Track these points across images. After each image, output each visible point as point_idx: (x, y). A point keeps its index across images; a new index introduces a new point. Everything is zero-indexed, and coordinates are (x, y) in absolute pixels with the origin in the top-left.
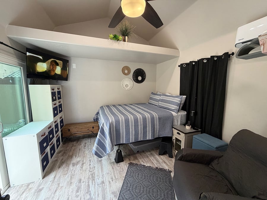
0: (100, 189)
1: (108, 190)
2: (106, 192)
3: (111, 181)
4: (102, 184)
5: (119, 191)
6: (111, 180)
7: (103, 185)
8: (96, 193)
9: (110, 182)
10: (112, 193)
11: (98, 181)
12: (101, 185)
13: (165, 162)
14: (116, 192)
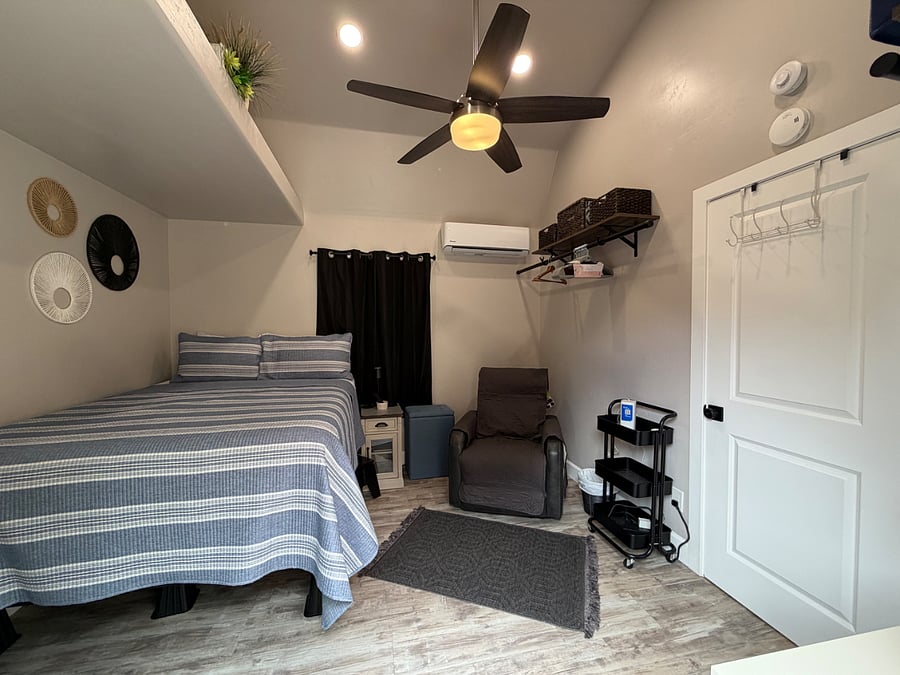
0: (444, 655)
1: (450, 631)
2: (454, 637)
3: (419, 624)
4: (427, 650)
5: (458, 604)
6: (415, 625)
7: (428, 646)
8: (456, 665)
9: (421, 628)
10: (461, 619)
11: (408, 668)
12: (429, 653)
13: (392, 508)
14: (460, 610)
